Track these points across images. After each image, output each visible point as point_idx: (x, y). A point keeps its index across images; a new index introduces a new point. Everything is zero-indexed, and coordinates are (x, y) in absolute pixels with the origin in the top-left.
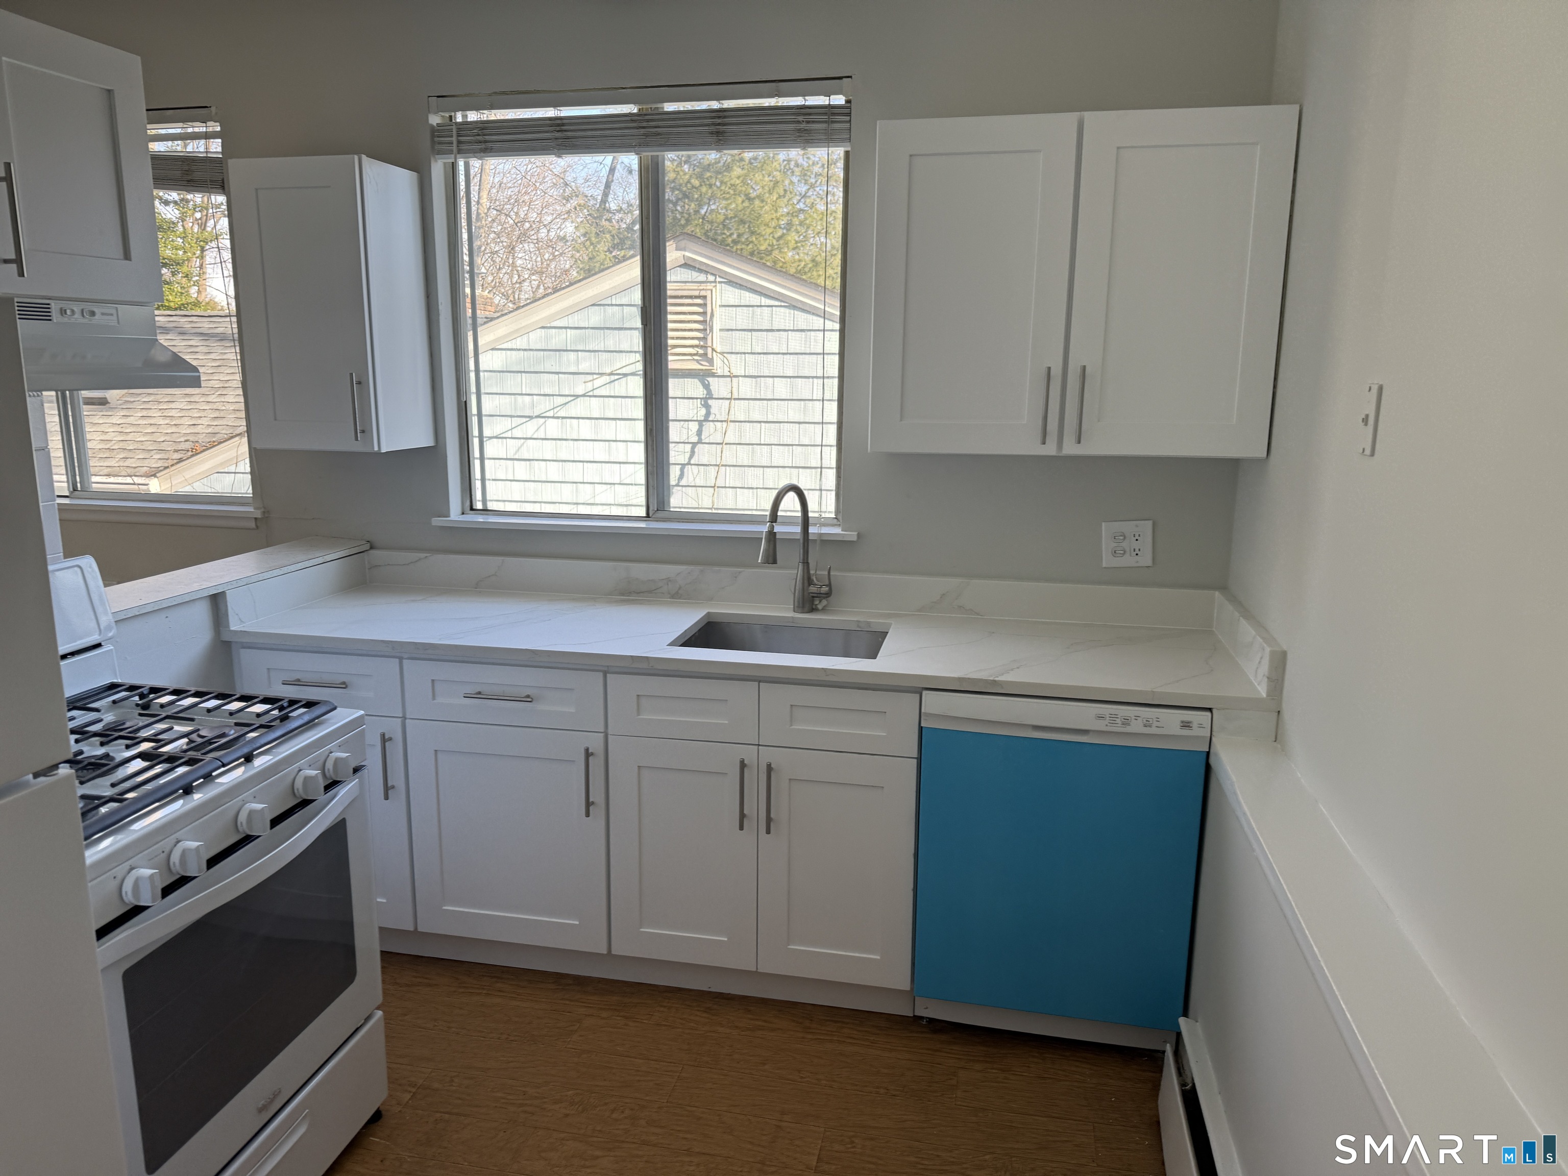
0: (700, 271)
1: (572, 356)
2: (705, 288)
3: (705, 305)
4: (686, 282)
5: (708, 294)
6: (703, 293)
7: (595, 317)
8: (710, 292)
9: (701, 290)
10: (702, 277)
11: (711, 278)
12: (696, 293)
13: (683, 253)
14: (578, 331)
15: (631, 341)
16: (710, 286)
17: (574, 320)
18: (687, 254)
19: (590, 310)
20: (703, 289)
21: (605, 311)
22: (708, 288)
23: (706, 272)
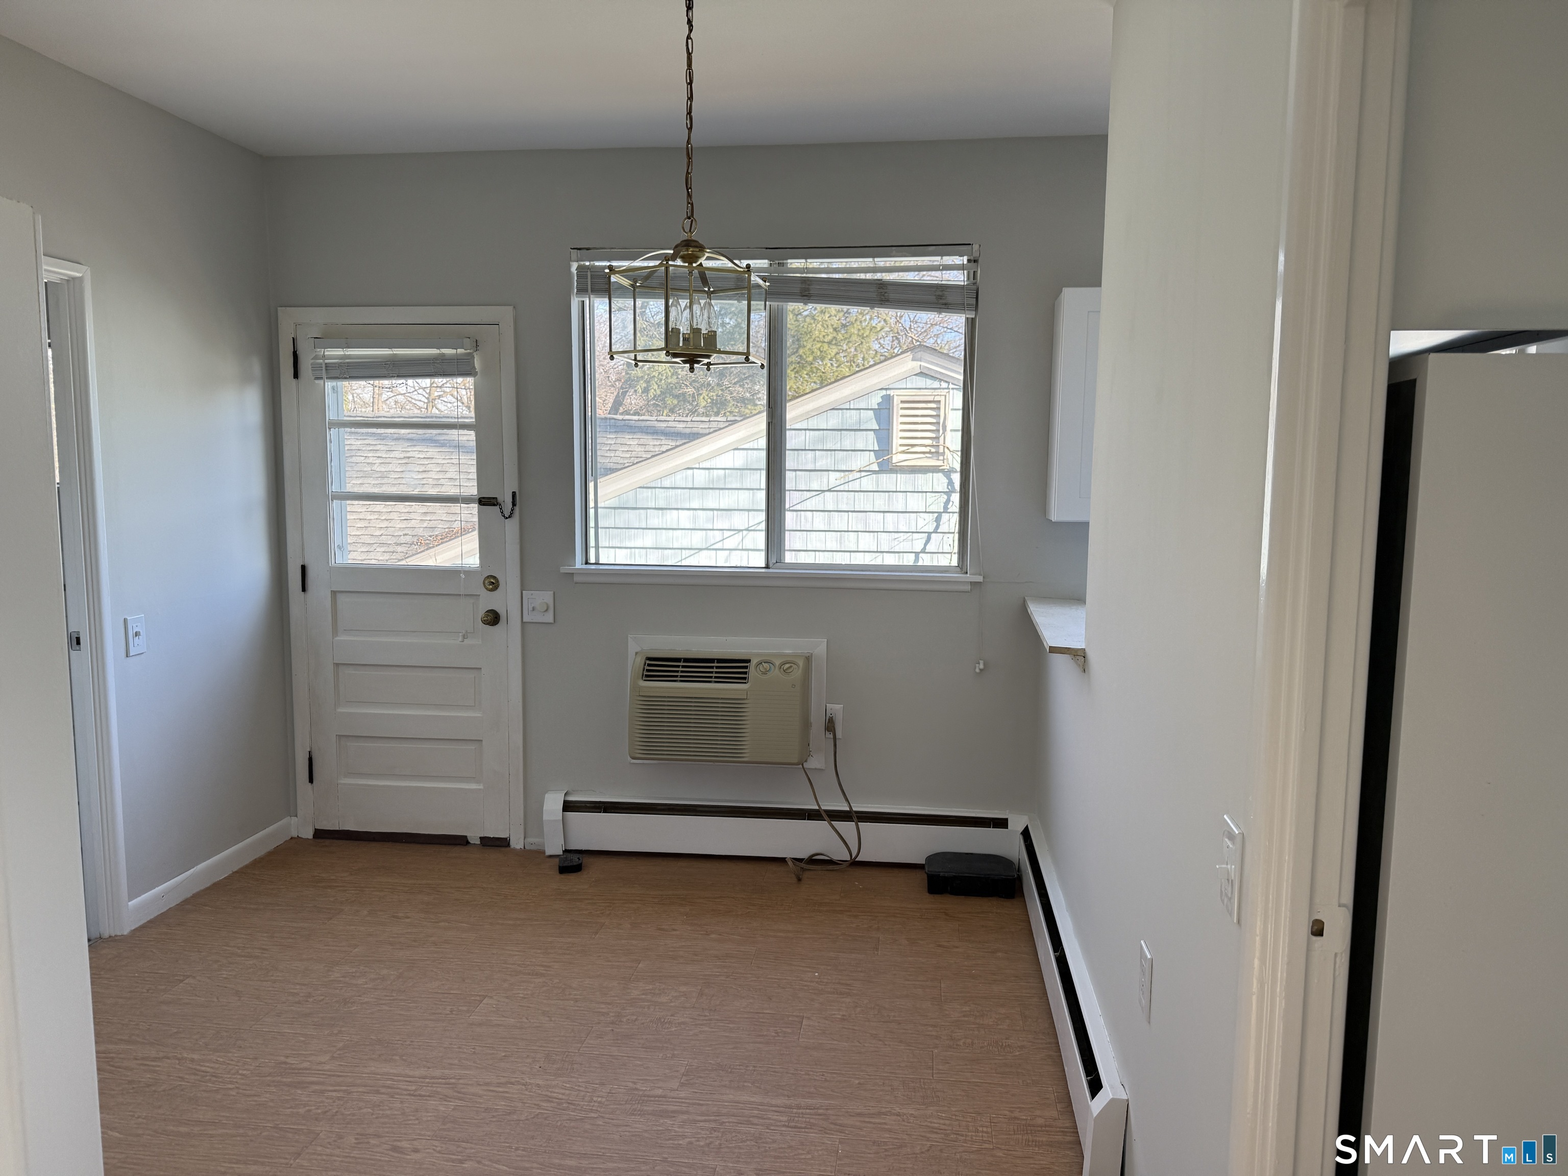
0: (933, 378)
1: (810, 455)
2: (939, 394)
3: (939, 408)
4: (920, 389)
5: (942, 399)
6: (937, 398)
7: (834, 420)
8: (944, 397)
9: (935, 395)
10: (936, 384)
11: (944, 385)
12: (931, 398)
13: (919, 363)
14: (817, 433)
15: (866, 442)
16: (944, 392)
17: (813, 423)
18: (923, 364)
19: (828, 415)
20: (938, 395)
21: (843, 415)
22: (942, 394)
23: (941, 380)
